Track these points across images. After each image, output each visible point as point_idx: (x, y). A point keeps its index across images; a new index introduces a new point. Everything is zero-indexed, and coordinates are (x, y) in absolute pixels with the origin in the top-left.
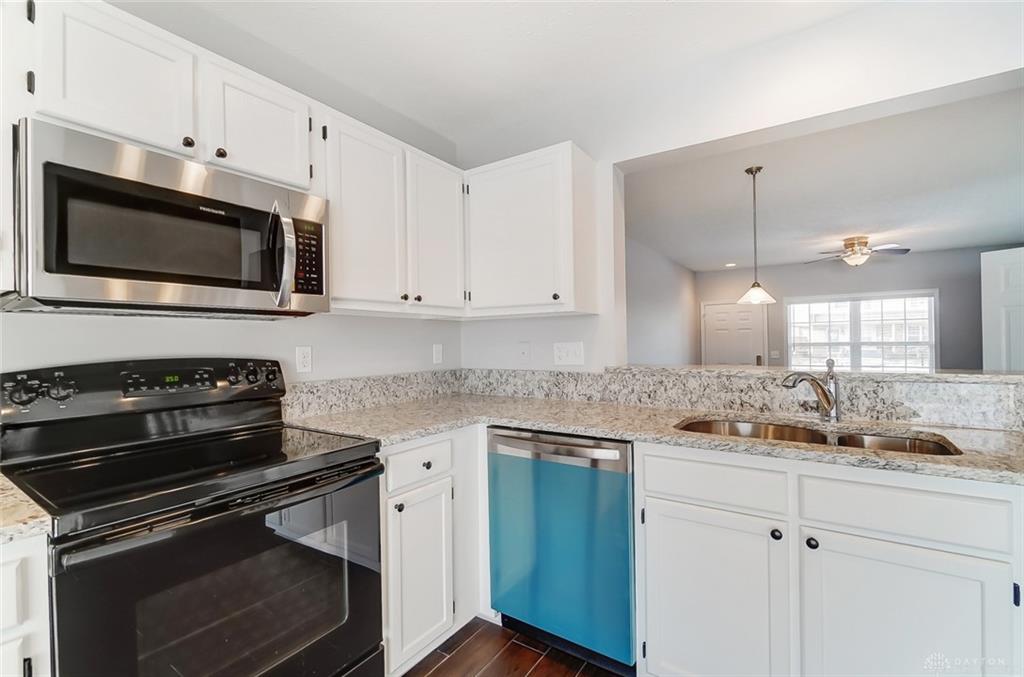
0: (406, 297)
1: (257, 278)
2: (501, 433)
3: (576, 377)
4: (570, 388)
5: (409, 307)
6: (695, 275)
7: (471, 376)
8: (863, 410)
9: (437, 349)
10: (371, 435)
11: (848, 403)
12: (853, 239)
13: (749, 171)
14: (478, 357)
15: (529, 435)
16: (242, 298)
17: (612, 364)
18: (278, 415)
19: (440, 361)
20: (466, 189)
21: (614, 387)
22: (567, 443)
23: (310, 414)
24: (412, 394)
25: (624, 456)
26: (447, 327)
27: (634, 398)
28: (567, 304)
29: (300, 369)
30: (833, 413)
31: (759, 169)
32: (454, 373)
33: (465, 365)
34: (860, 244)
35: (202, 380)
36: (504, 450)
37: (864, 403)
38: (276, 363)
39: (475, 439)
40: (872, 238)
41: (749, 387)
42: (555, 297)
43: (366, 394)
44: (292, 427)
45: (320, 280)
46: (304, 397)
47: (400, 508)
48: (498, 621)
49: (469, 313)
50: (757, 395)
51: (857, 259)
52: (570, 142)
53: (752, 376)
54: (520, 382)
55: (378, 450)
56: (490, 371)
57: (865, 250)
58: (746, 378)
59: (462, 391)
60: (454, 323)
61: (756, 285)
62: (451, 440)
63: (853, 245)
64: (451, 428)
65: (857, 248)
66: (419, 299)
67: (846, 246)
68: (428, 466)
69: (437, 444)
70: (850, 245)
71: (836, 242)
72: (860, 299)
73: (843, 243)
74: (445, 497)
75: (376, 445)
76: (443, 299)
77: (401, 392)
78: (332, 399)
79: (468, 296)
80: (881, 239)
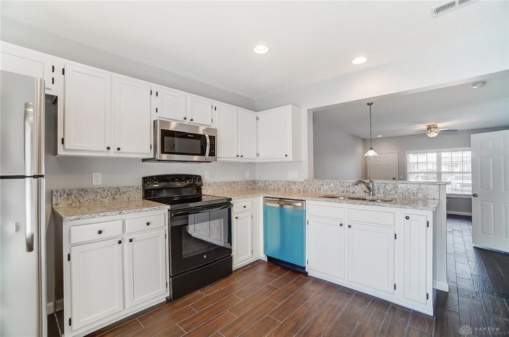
0: (238, 156)
1: (200, 153)
2: (267, 199)
3: (295, 183)
4: (293, 187)
5: (239, 159)
6: (364, 140)
7: (259, 183)
8: (381, 192)
9: (247, 174)
10: (229, 197)
11: (377, 191)
12: (430, 125)
13: (368, 104)
14: (261, 176)
15: (278, 200)
16: (196, 158)
17: (307, 178)
18: (201, 192)
19: (248, 177)
20: (258, 119)
21: (307, 186)
22: (289, 202)
23: (209, 192)
24: (239, 188)
25: (303, 204)
26: (252, 165)
27: (314, 190)
28: (290, 158)
29: (206, 179)
30: (371, 194)
31: (372, 104)
32: (253, 181)
33: (257, 179)
34: (434, 128)
35: (183, 180)
36: (268, 204)
37: (382, 190)
38: (200, 176)
39: (260, 200)
40: (439, 125)
41: (349, 185)
42: (286, 156)
43: (224, 187)
44: (204, 195)
45: (214, 152)
46: (207, 187)
47: (237, 218)
48: (266, 259)
49: (258, 161)
50: (351, 188)
51: (433, 134)
52: (291, 105)
53: (350, 182)
54: (276, 185)
55: (231, 200)
56: (266, 181)
57: (436, 130)
58: (348, 183)
59: (256, 188)
60: (254, 164)
61: (371, 149)
62: (252, 201)
63: (430, 128)
64: (252, 197)
65: (432, 129)
66: (242, 156)
67: (428, 129)
68: (245, 207)
69: (247, 201)
70: (429, 128)
71: (424, 127)
72: (440, 152)
73: (426, 127)
74: (250, 218)
75: (230, 199)
76: (249, 156)
77: (235, 187)
78: (215, 188)
79: (258, 155)
80: (442, 126)
